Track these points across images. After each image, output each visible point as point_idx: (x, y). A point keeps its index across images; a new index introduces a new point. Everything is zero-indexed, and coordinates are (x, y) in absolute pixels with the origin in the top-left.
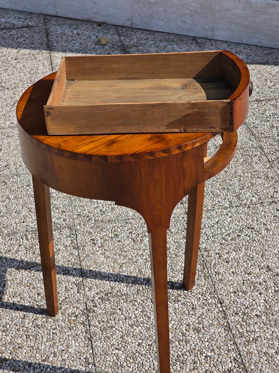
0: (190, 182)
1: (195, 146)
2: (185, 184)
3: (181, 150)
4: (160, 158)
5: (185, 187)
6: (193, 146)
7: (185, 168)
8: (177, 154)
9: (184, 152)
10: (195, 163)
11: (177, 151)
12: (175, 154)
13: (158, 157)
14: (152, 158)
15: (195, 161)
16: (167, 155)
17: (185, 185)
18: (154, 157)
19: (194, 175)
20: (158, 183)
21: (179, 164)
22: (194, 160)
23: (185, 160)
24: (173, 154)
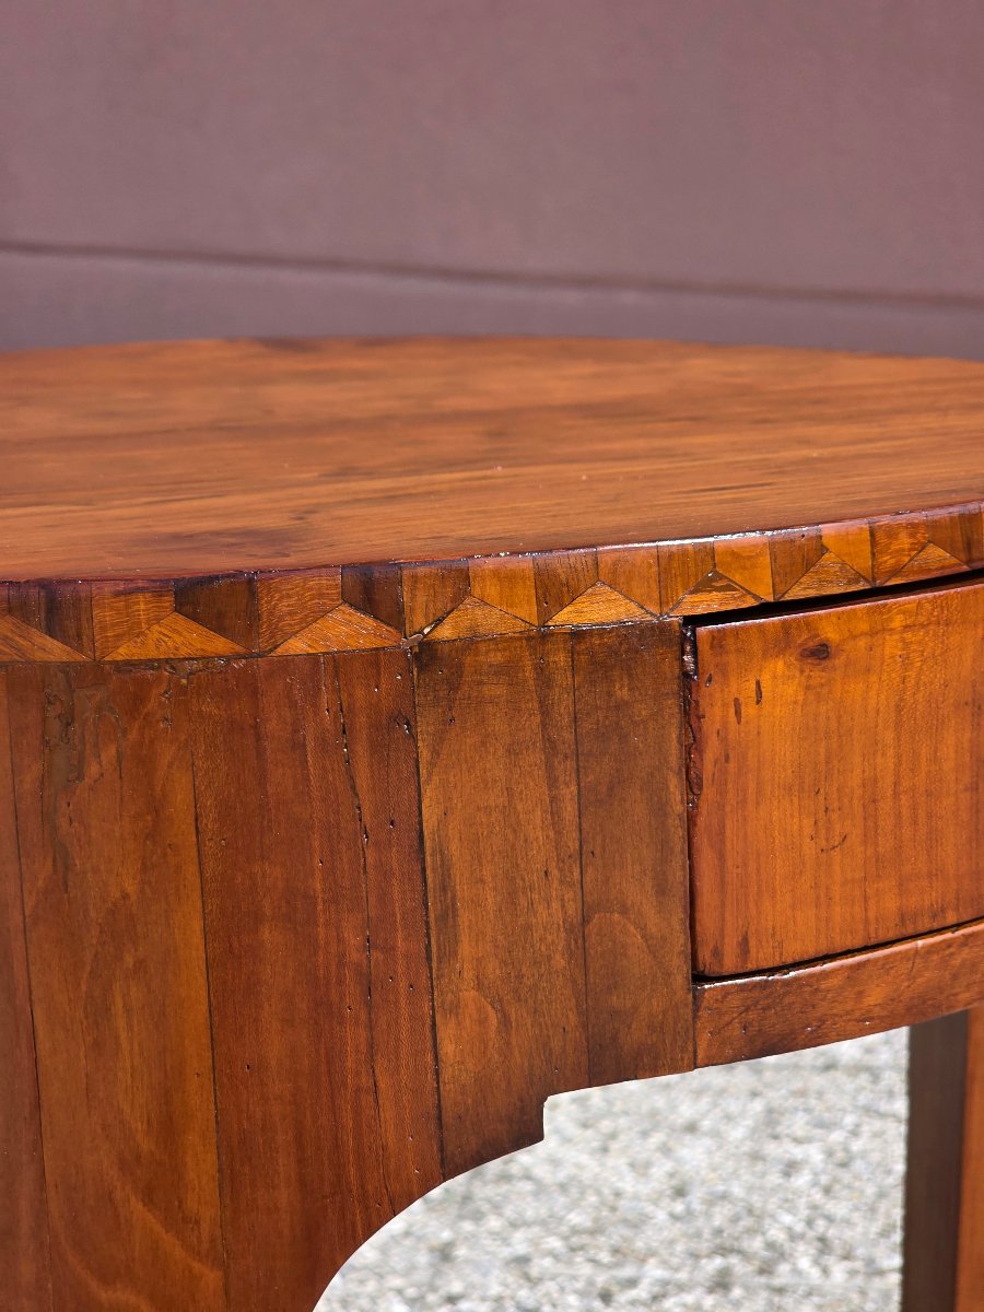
0: (505, 1021)
1: (565, 617)
2: (447, 1033)
3: (394, 617)
4: (149, 664)
5: (446, 1075)
6: (545, 615)
7: (441, 851)
8: (339, 663)
9: (426, 654)
10: (569, 810)
11: (348, 630)
12: (313, 659)
13: (123, 652)
14: (54, 650)
15: (569, 792)
16: (220, 645)
17: (448, 1048)
18: (75, 639)
19: (560, 962)
20: (129, 960)
21: (363, 781)
22: (552, 782)
23: (436, 753)
24: (297, 646)
